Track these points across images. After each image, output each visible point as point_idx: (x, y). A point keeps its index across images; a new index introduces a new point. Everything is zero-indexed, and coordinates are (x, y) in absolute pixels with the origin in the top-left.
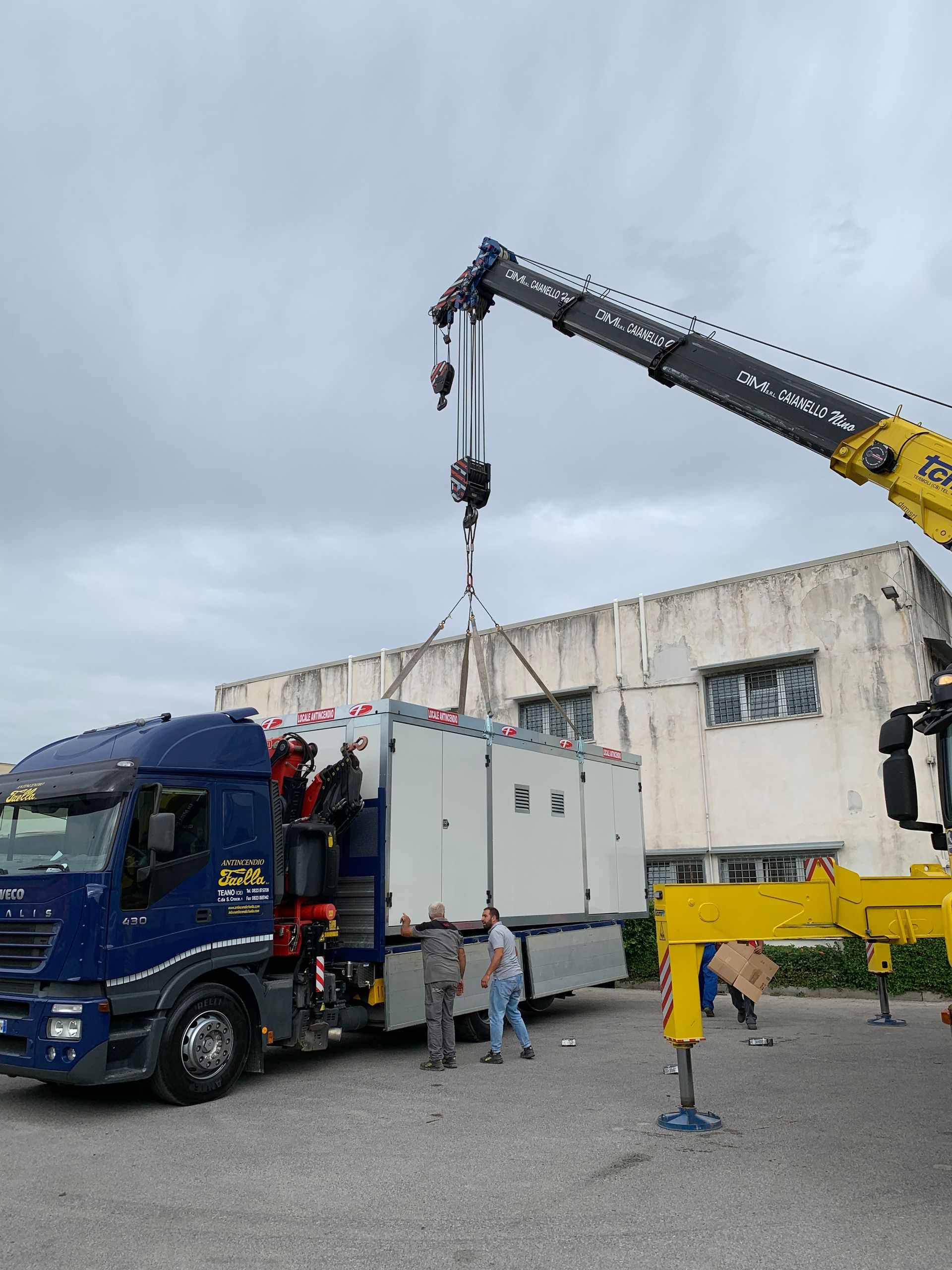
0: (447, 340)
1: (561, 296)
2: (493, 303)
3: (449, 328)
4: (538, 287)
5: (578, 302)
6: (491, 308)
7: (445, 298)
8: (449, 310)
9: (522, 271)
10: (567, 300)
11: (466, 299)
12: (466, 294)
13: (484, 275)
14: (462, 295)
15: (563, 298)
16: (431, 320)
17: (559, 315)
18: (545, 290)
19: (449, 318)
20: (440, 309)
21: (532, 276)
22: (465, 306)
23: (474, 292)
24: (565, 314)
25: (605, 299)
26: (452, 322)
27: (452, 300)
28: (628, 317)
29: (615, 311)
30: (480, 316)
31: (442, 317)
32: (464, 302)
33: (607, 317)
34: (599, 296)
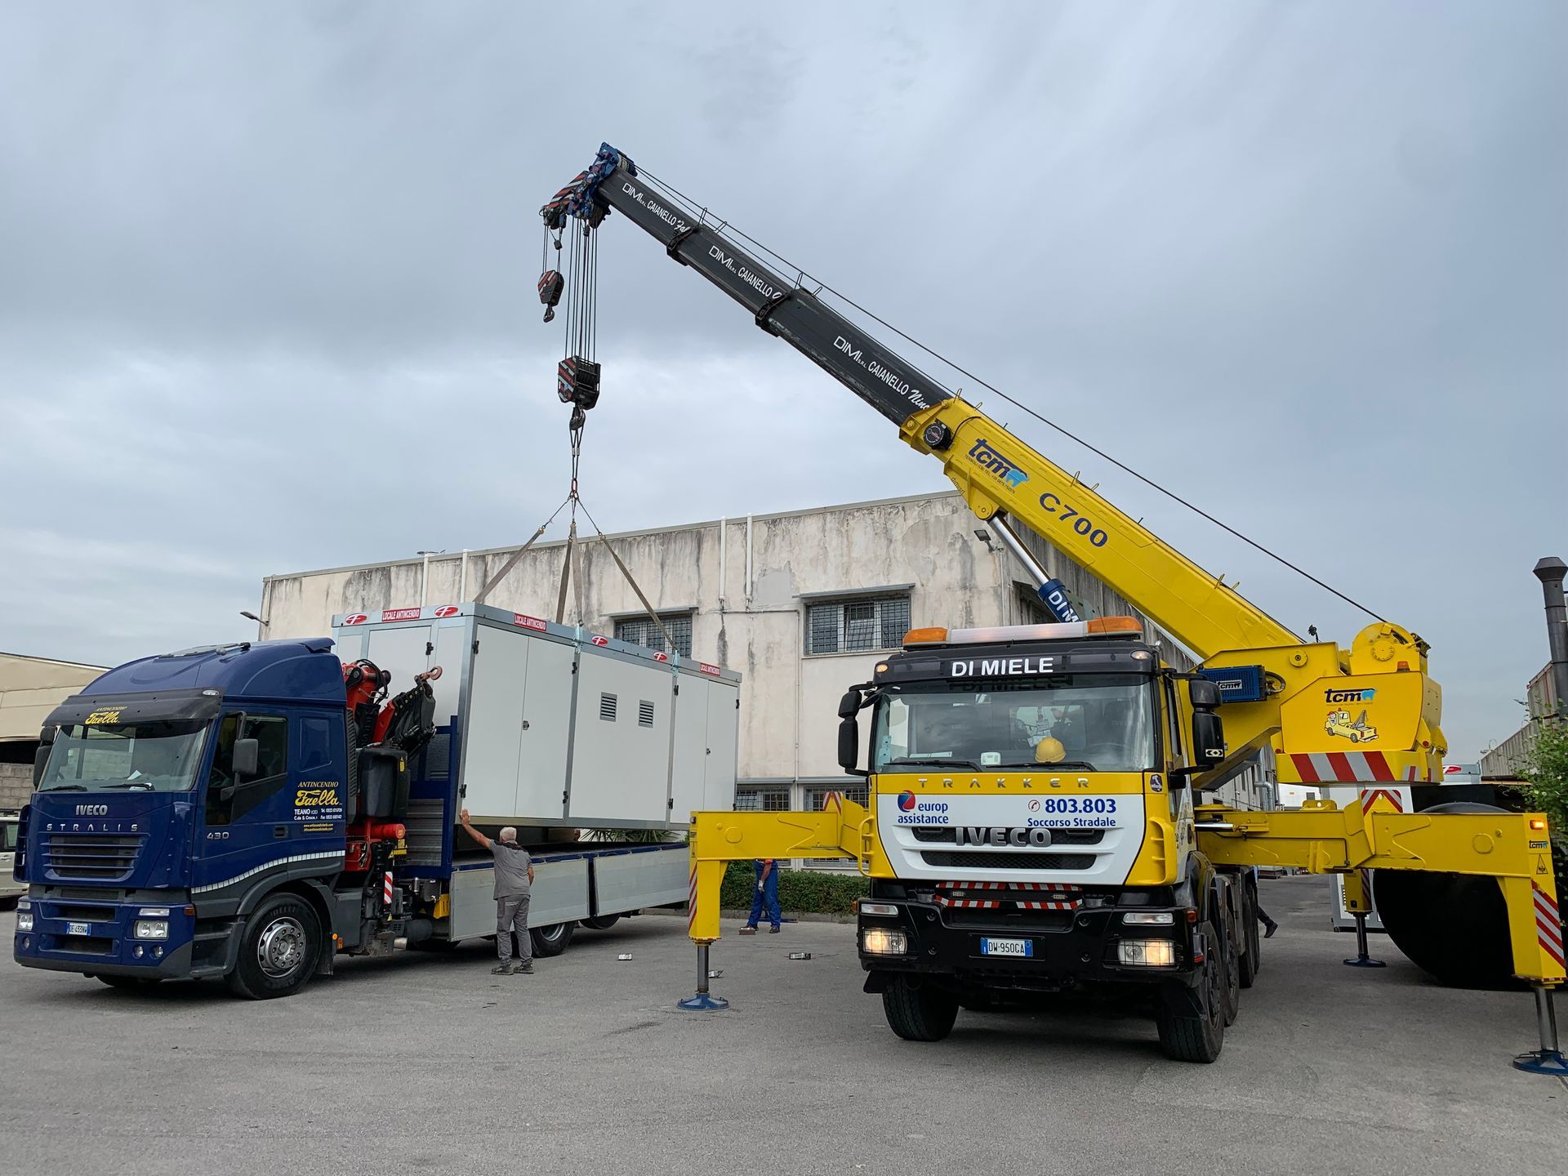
0: (558, 246)
1: (677, 224)
2: (609, 212)
3: (561, 233)
4: (653, 208)
5: (694, 235)
6: (606, 216)
7: (558, 199)
8: (561, 213)
9: (641, 188)
10: (683, 229)
11: (581, 206)
12: (581, 201)
13: (601, 184)
14: (576, 201)
15: (679, 226)
16: (542, 220)
17: (674, 244)
18: (662, 213)
19: (561, 222)
20: (552, 210)
21: (650, 195)
22: (578, 214)
23: (588, 201)
24: (680, 243)
25: (720, 234)
26: (564, 226)
27: (566, 203)
28: (741, 260)
29: (729, 250)
30: (595, 224)
31: (554, 218)
32: (578, 209)
33: (720, 255)
34: (715, 229)
